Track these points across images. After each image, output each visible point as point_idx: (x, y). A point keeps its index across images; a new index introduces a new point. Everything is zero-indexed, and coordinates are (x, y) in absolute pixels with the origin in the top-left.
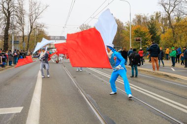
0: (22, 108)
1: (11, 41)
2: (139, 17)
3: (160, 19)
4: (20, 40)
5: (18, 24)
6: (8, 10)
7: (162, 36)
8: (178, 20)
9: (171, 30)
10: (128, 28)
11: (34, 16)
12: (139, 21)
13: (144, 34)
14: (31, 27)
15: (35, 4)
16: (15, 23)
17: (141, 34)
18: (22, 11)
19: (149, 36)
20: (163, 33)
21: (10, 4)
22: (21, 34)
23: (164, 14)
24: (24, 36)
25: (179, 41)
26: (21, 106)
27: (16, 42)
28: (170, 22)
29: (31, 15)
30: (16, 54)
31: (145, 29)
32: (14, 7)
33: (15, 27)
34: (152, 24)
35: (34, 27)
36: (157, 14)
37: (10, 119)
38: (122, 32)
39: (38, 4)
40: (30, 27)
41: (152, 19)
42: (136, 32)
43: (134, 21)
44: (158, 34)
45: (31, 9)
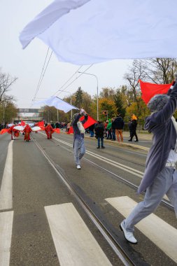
2: (106, 91)
3: (126, 93)
7: (128, 109)
9: (136, 103)
10: (96, 101)
12: (106, 94)
13: (111, 107)
17: (107, 107)
19: (115, 109)
20: (129, 106)
23: (129, 88)
25: (143, 114)
28: (135, 95)
31: (112, 103)
34: (118, 98)
36: (123, 87)
38: (89, 105)
41: (118, 92)
42: (103, 105)
43: (101, 94)
44: (124, 106)
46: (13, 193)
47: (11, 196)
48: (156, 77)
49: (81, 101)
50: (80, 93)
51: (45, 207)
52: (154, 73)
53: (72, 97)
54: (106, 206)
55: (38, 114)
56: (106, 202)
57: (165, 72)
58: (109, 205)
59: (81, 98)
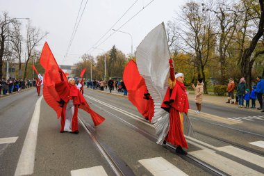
0: (17, 138)
1: (6, 69)
4: (17, 68)
5: (14, 51)
6: (2, 35)
8: (176, 54)
11: (32, 43)
14: (29, 55)
15: (34, 30)
16: (10, 49)
18: (18, 37)
21: (4, 29)
22: (17, 61)
24: (20, 64)
26: (16, 136)
27: (11, 70)
29: (28, 42)
30: (11, 82)
32: (9, 32)
33: (10, 54)
35: (32, 55)
37: (3, 149)
38: (123, 63)
39: (37, 30)
40: (27, 54)
45: (29, 35)
46: (36, 155)
47: (33, 159)
48: (189, 39)
49: (115, 59)
50: (114, 51)
51: (72, 171)
52: (188, 34)
53: (106, 55)
54: (139, 168)
55: (70, 71)
56: (139, 163)
57: (197, 34)
58: (142, 167)
59: (115, 56)
